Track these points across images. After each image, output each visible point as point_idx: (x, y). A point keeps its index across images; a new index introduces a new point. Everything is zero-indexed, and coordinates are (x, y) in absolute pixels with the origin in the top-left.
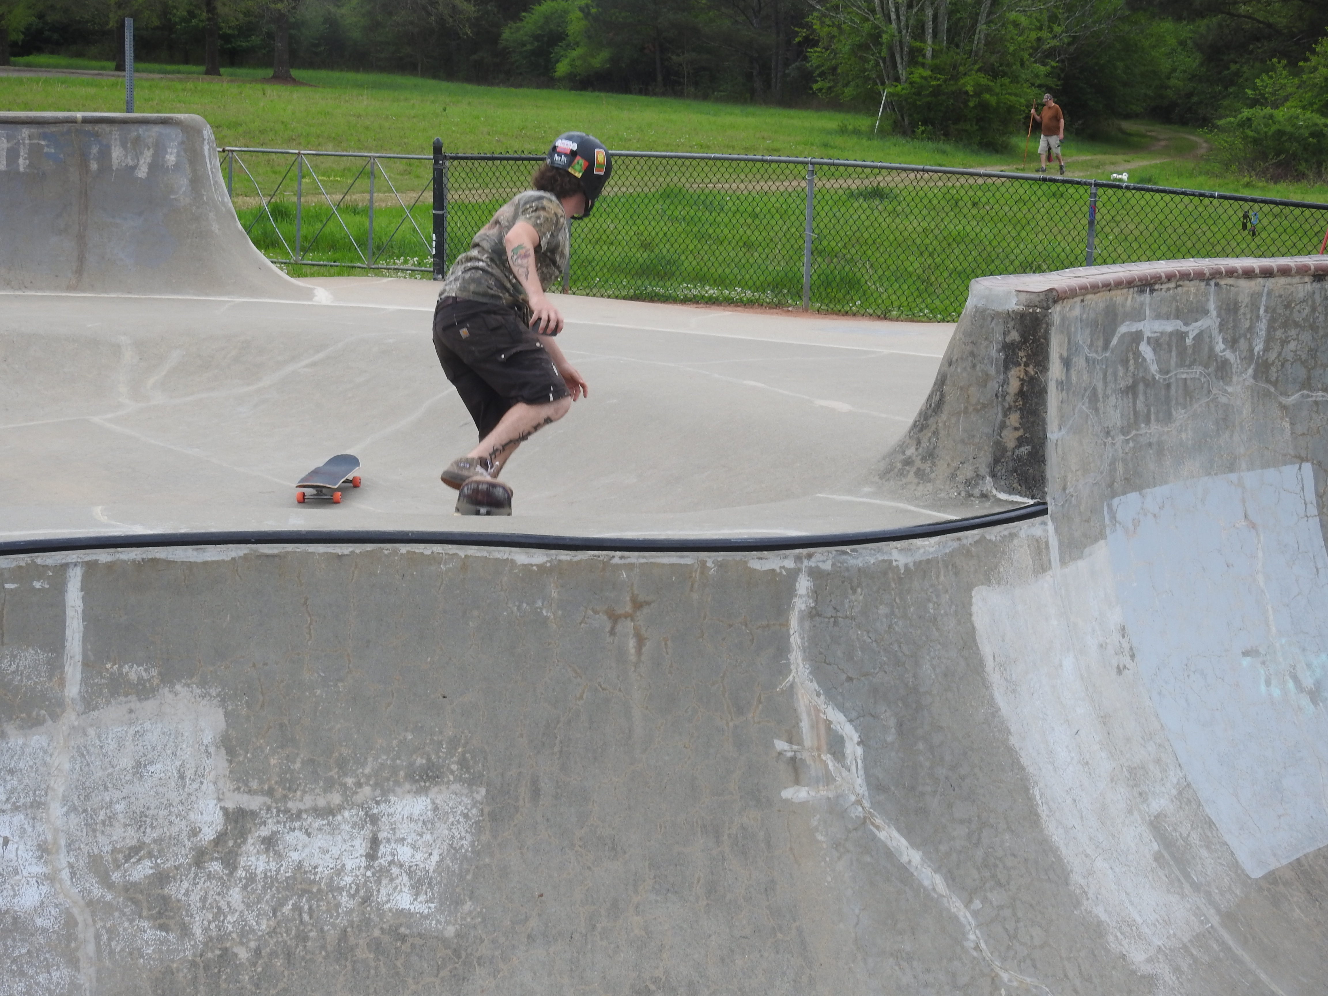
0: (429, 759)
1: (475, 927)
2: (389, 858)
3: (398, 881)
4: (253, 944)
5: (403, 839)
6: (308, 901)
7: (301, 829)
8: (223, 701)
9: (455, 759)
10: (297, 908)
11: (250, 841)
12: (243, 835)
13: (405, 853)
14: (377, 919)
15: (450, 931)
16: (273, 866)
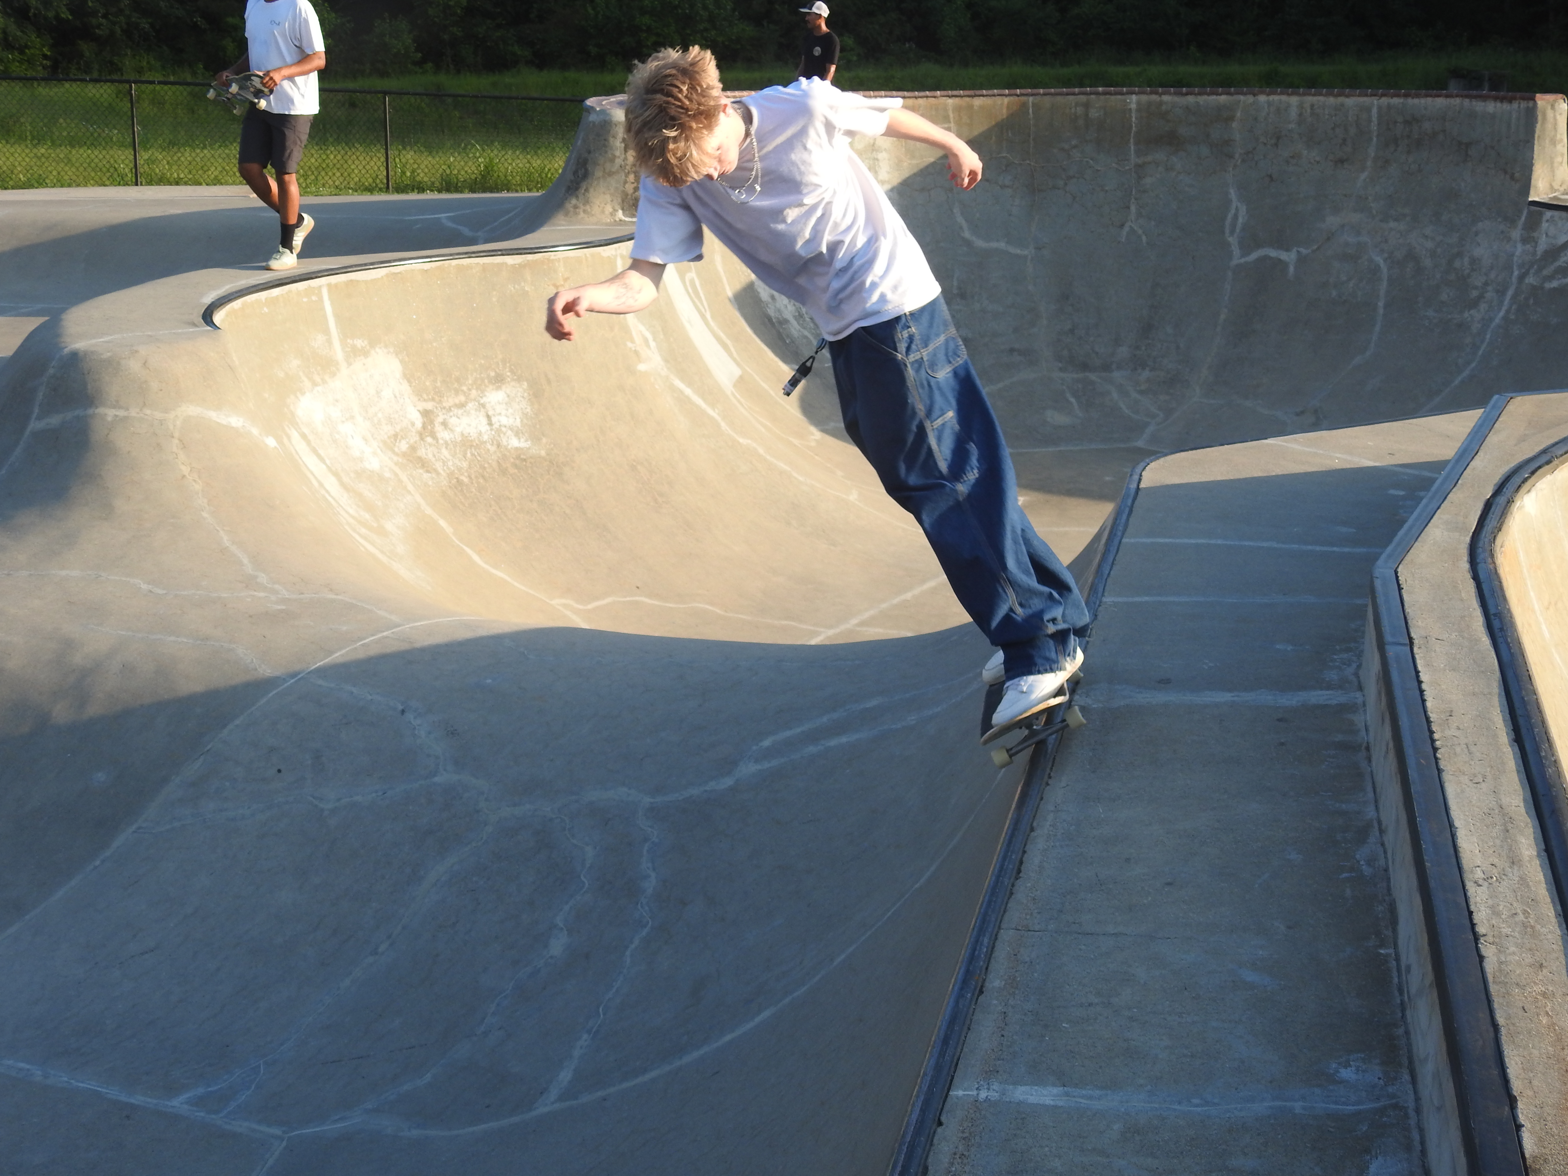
0: (496, 372)
1: (552, 449)
2: (498, 424)
3: (507, 434)
4: (466, 474)
5: (500, 414)
6: (475, 450)
7: (454, 415)
8: (397, 355)
9: (507, 370)
10: (473, 455)
11: (437, 425)
12: (432, 422)
13: (504, 421)
14: (508, 454)
15: (543, 453)
16: (452, 436)
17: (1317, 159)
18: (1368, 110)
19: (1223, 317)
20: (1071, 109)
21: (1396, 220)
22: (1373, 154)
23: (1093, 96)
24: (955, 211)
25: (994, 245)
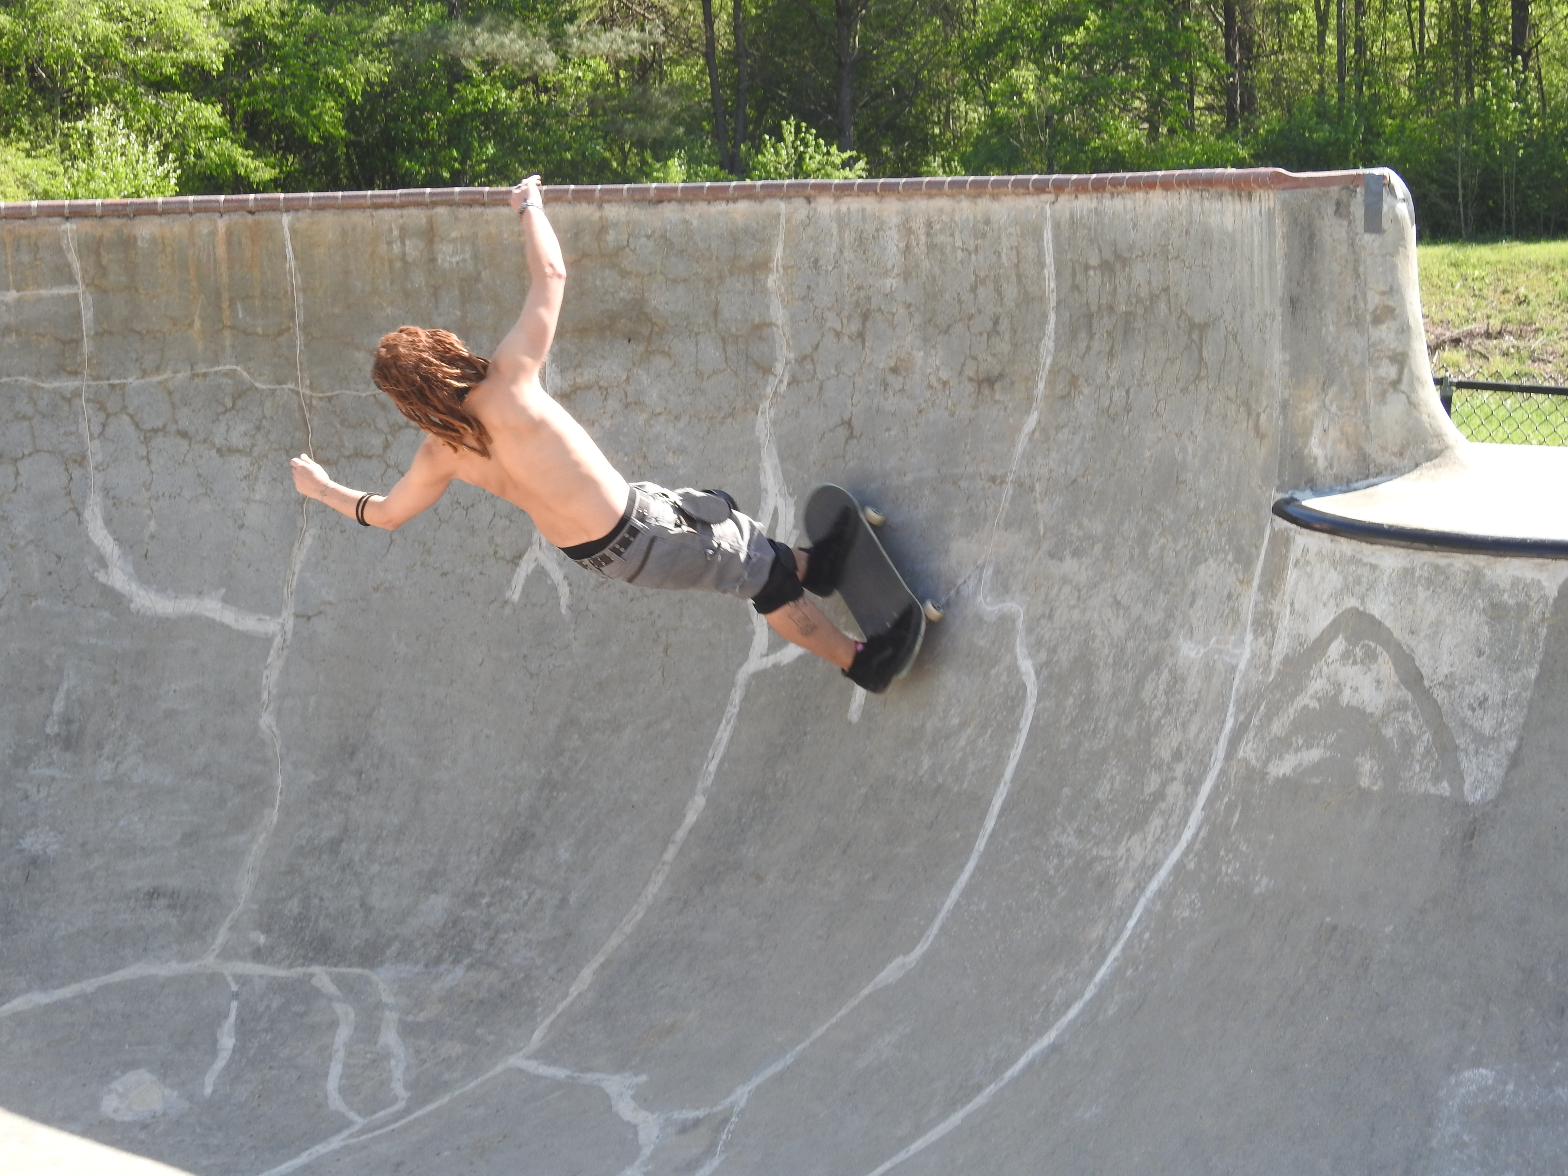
17: (944, 375)
18: (1037, 234)
19: (691, 818)
20: (390, 243)
21: (1077, 553)
22: (1049, 361)
23: (442, 210)
24: (87, 515)
25: (188, 606)
